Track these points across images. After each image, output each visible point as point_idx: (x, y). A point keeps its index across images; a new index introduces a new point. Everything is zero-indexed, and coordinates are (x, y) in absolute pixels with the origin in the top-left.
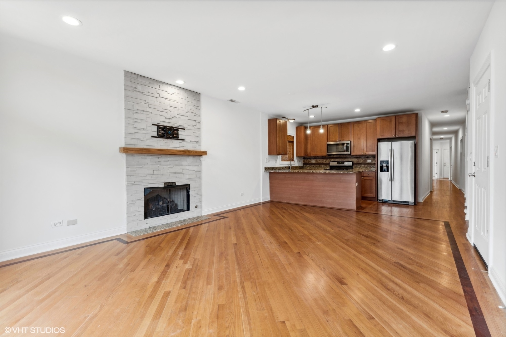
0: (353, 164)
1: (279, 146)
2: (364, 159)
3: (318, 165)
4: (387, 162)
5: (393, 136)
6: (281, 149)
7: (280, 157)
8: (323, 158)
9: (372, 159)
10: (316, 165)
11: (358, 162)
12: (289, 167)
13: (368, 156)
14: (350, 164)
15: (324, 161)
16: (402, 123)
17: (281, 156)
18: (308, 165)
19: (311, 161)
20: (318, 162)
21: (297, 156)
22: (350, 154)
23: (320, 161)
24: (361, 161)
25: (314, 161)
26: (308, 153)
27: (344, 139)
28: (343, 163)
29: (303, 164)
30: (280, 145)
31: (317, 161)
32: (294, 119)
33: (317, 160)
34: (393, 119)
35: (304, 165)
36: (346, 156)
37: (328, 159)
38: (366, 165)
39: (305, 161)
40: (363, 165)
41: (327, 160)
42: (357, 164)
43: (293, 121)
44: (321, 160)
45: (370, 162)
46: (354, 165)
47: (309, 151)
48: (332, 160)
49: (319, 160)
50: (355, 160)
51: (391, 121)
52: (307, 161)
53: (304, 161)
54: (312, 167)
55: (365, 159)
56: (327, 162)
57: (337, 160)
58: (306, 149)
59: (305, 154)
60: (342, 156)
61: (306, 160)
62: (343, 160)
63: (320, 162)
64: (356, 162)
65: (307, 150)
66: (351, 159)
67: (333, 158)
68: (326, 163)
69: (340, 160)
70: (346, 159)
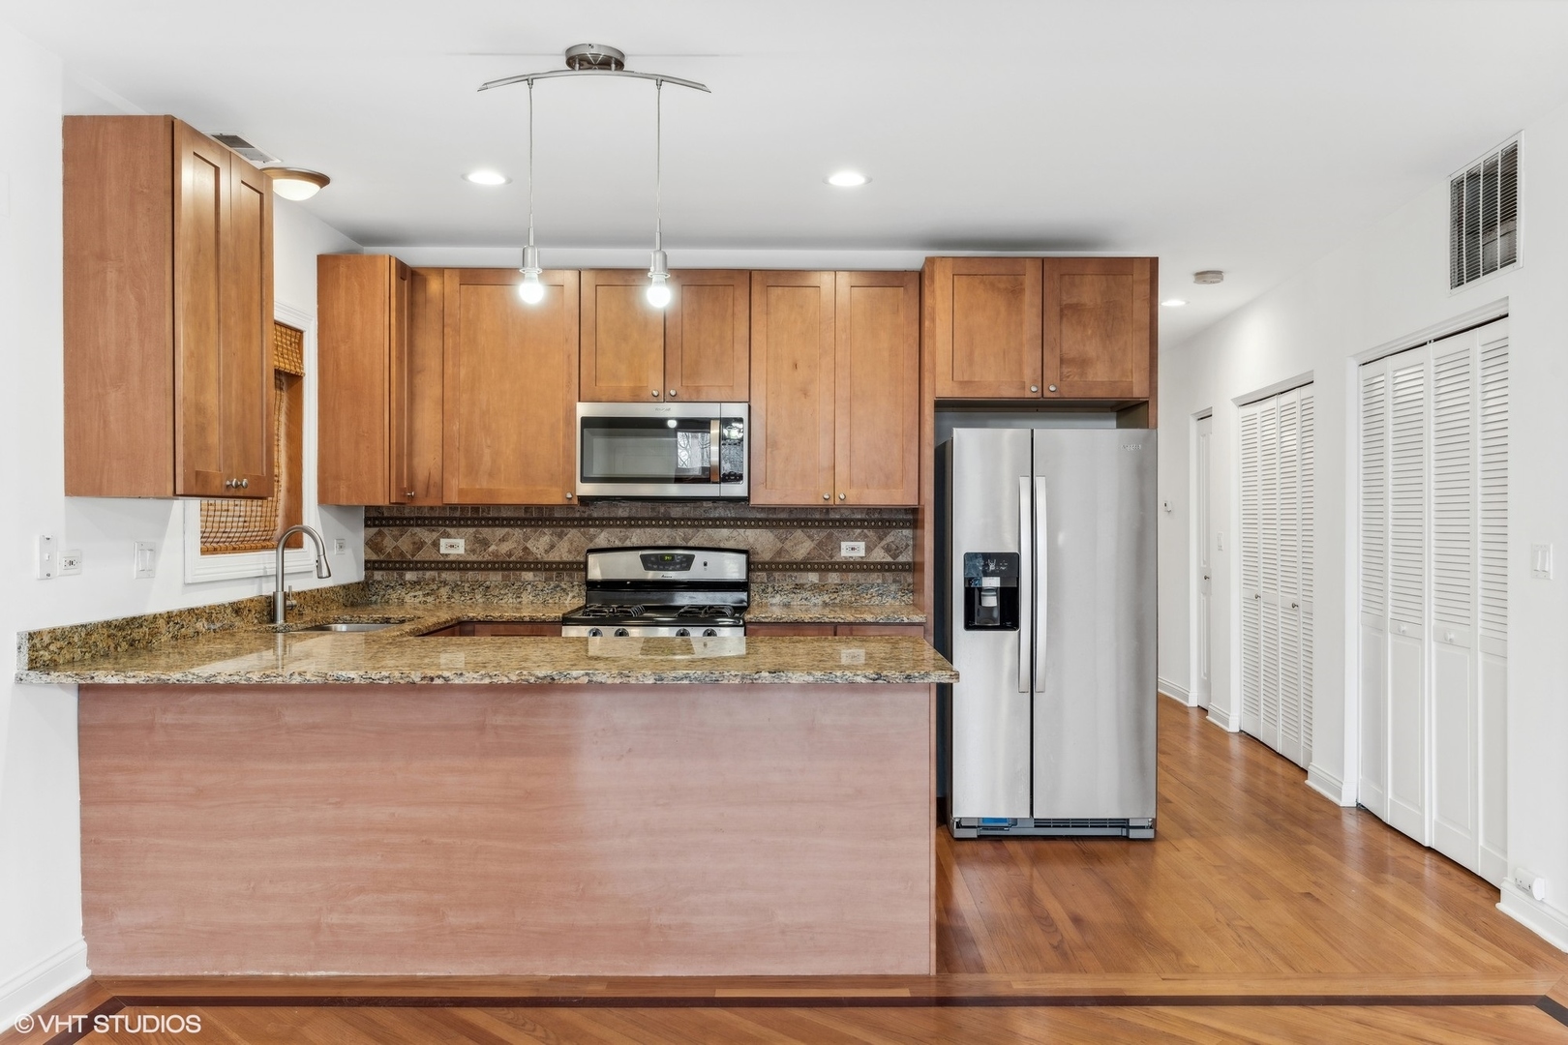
0: (750, 567)
1: (200, 409)
2: (819, 535)
3: (495, 578)
4: (1009, 563)
5: (1032, 391)
6: (214, 437)
7: (188, 513)
8: (535, 517)
9: (870, 533)
10: (480, 576)
11: (779, 553)
12: (270, 603)
13: (847, 514)
14: (732, 568)
15: (540, 544)
16: (1076, 309)
17: (194, 504)
18: (409, 576)
19: (436, 545)
20: (495, 554)
21: (323, 499)
22: (746, 499)
23: (505, 543)
24: (802, 545)
25: (461, 542)
26: (421, 475)
27: (698, 390)
28: (686, 564)
29: (370, 566)
30: (212, 399)
31: (485, 543)
32: (322, 180)
33: (486, 532)
34: (1030, 279)
35: (378, 575)
36: (698, 513)
37: (573, 533)
38: (834, 578)
39: (389, 543)
40: (813, 577)
41: (561, 536)
42: (772, 567)
43: (311, 189)
44: (517, 533)
45: (855, 554)
46: (754, 575)
47: (427, 461)
48: (603, 538)
49: (500, 532)
50: (761, 540)
51: (1015, 292)
52: (399, 542)
53: (372, 544)
54: (444, 592)
55: (824, 533)
56: (563, 552)
57: (637, 537)
58: (403, 449)
59: (400, 490)
60: (676, 511)
61: (396, 531)
62: (678, 536)
63: (505, 548)
64: (767, 556)
65: (411, 455)
66: (735, 533)
67: (605, 523)
68: (554, 557)
69: (662, 536)
70: (701, 530)
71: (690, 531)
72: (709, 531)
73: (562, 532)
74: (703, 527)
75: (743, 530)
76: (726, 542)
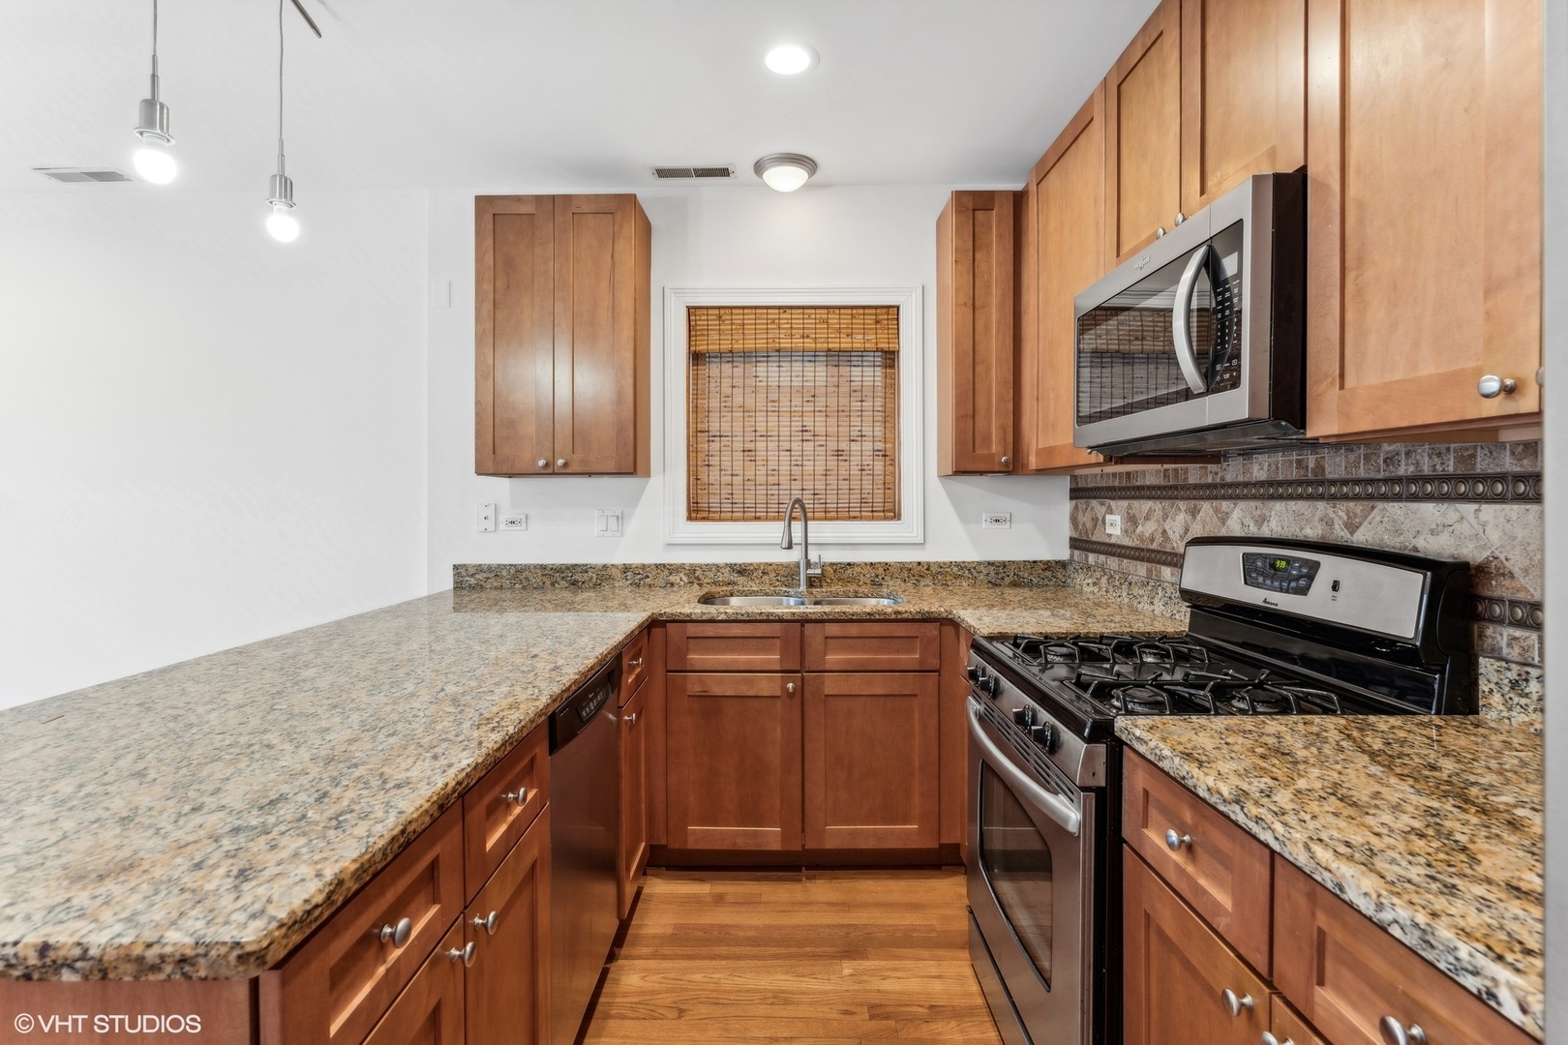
10: (1131, 566)
18: (1091, 559)
19: (1104, 522)
20: (1142, 537)
23: (1149, 522)
25: (1120, 520)
29: (1072, 544)
31: (1135, 522)
33: (1135, 506)
35: (1076, 556)
39: (1080, 519)
44: (1158, 507)
47: (1027, 419)
49: (1145, 507)
52: (1085, 517)
53: (1073, 519)
61: (1084, 504)
63: (1148, 529)
70: (1380, 505)
71: (1357, 507)
72: (1395, 509)
73: (1195, 506)
74: (1384, 498)
75: (1473, 507)
76: (1430, 538)
